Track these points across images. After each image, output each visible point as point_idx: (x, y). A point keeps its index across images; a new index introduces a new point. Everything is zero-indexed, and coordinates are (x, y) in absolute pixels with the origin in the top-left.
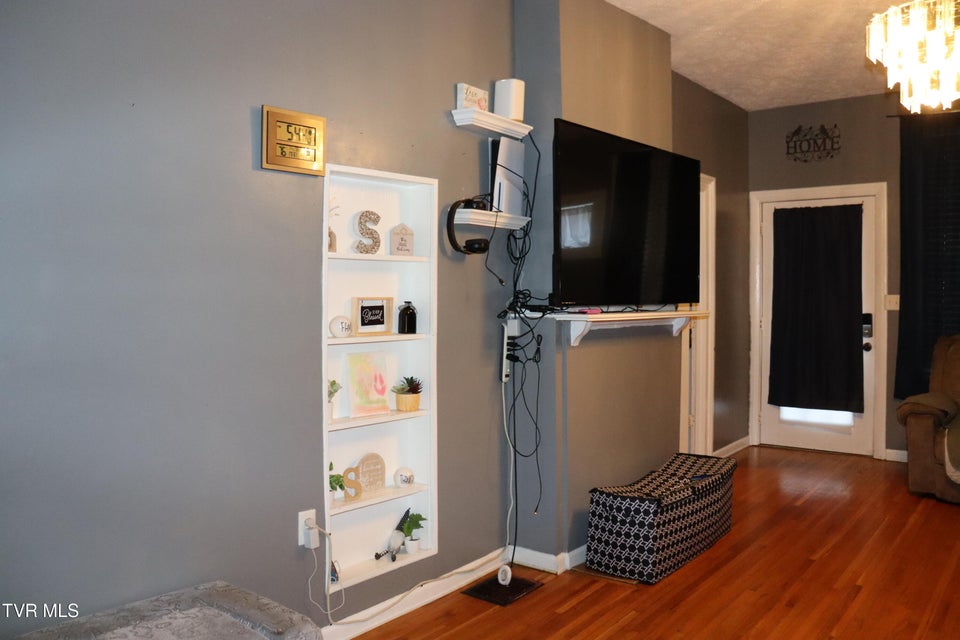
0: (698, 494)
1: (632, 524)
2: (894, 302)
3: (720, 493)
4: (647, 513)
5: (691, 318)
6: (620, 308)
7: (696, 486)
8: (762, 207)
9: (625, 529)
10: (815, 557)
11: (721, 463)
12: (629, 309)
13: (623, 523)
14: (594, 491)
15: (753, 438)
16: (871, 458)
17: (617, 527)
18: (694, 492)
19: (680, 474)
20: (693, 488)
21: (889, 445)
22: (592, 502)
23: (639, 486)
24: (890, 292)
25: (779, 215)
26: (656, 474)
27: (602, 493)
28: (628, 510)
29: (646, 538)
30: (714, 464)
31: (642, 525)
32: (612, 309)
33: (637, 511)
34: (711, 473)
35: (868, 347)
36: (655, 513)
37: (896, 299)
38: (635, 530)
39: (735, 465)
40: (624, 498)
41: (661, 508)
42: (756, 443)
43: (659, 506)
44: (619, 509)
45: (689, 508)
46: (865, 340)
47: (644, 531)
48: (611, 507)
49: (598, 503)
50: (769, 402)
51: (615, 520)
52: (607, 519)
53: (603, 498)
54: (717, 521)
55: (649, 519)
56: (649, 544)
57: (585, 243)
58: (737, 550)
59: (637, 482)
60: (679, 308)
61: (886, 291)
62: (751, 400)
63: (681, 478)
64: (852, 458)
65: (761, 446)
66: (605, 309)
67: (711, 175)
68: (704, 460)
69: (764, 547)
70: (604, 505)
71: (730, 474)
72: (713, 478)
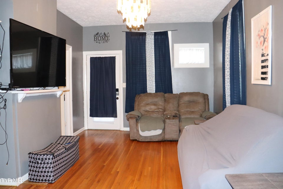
0: (67, 150)
1: (44, 163)
2: (124, 85)
3: (75, 148)
4: (49, 159)
5: (64, 91)
6: (38, 88)
7: (66, 147)
8: (87, 56)
9: (42, 165)
10: (105, 164)
11: (75, 137)
12: (41, 89)
13: (41, 163)
14: (30, 153)
15: (86, 128)
16: (120, 130)
17: (39, 165)
18: (66, 149)
19: (61, 143)
20: (65, 148)
21: (124, 126)
22: (29, 158)
23: (47, 149)
24: (123, 82)
25: (92, 59)
26: (53, 144)
27: (33, 154)
28: (42, 159)
29: (50, 168)
30: (72, 139)
31: (48, 163)
32: (34, 89)
33: (46, 159)
34: (71, 142)
35: (118, 98)
36: (52, 159)
37: (125, 84)
38: (45, 165)
39: (79, 138)
40: (41, 155)
41: (54, 157)
42: (87, 129)
43: (53, 156)
44: (39, 159)
45: (65, 155)
46: (117, 96)
47: (49, 165)
48: (36, 159)
49: (31, 158)
50: (90, 116)
51: (38, 163)
52: (35, 163)
53: (33, 156)
54: (74, 157)
55: (50, 161)
56: (51, 170)
57: (30, 66)
58: (81, 166)
59: (46, 148)
60: (60, 88)
61: (122, 82)
62: (84, 116)
63: (62, 145)
64: (115, 131)
65: (88, 130)
66: (32, 89)
67: (71, 45)
68: (69, 137)
69: (90, 163)
70: (34, 158)
71: (78, 141)
72: (72, 144)
